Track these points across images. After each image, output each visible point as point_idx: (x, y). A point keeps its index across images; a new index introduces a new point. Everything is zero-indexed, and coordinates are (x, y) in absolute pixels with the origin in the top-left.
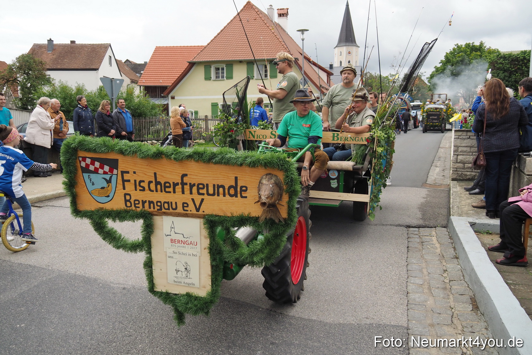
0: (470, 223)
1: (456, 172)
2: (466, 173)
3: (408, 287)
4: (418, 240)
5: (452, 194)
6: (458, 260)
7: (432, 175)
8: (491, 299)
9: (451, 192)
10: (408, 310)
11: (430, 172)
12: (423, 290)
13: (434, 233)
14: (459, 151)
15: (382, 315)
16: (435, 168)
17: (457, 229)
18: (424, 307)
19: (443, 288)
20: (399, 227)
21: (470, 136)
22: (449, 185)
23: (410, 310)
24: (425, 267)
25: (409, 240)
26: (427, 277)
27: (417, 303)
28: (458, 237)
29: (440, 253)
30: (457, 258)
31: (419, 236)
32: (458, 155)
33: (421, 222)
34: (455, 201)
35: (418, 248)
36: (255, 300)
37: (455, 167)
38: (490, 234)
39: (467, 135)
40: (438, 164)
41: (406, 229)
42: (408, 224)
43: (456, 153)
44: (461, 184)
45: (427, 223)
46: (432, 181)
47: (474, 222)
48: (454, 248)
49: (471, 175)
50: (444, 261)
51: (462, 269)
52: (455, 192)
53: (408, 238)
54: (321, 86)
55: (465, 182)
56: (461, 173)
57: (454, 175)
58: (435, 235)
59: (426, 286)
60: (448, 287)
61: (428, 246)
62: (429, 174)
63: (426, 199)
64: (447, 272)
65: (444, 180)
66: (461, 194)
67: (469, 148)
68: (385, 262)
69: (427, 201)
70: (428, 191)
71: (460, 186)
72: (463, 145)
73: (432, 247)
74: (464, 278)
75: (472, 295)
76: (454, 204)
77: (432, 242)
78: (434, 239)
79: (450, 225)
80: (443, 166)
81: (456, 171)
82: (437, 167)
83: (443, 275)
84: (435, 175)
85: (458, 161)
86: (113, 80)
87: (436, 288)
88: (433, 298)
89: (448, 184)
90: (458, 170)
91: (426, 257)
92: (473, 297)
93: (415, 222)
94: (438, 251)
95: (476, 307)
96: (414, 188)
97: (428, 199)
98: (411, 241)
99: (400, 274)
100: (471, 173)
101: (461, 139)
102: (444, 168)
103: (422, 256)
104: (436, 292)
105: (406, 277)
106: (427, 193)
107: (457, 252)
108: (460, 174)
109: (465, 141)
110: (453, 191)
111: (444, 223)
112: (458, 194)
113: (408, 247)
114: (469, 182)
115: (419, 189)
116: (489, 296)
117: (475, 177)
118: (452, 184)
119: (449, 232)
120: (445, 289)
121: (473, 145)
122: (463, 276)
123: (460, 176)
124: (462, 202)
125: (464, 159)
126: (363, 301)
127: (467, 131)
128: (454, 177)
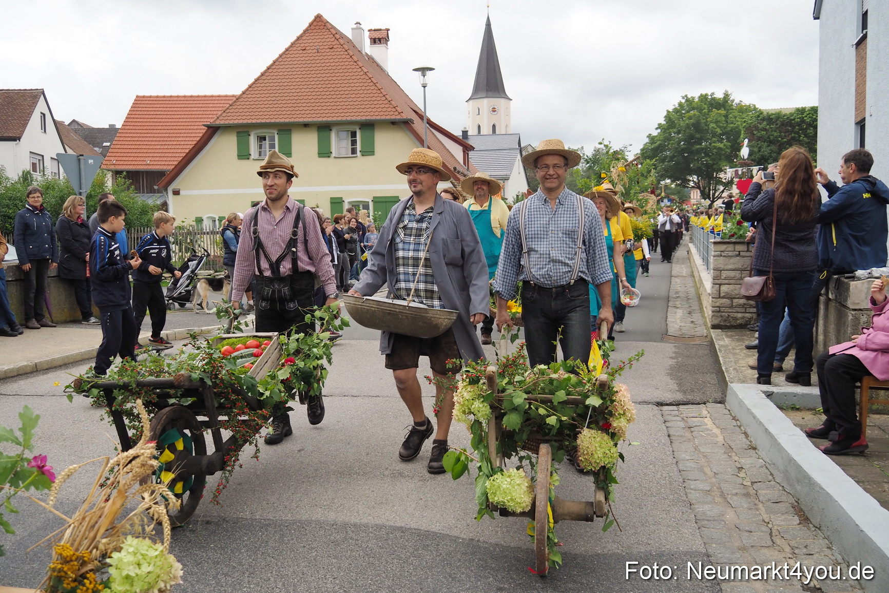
0: (764, 392)
1: (720, 314)
2: (736, 314)
3: (689, 495)
4: (682, 424)
5: (719, 349)
6: (757, 451)
7: (674, 322)
8: (834, 499)
9: (717, 346)
10: (699, 528)
11: (668, 317)
12: (714, 499)
13: (705, 413)
14: (722, 278)
15: (661, 537)
16: (675, 310)
17: (747, 402)
18: (723, 523)
19: (744, 495)
20: (645, 406)
21: (739, 252)
22: (706, 337)
23: (703, 529)
24: (706, 464)
25: (668, 424)
26: (714, 480)
27: (710, 519)
28: (752, 414)
29: (723, 442)
30: (755, 449)
31: (683, 419)
32: (720, 285)
33: (679, 397)
34: (728, 360)
35: (685, 436)
36: (445, 527)
37: (717, 304)
38: (798, 409)
39: (734, 251)
40: (677, 303)
41: (657, 408)
42: (658, 400)
43: (717, 281)
44: (730, 333)
45: (689, 397)
46: (676, 331)
47: (770, 390)
48: (745, 433)
49: (743, 318)
50: (734, 454)
51: (767, 465)
52: (722, 346)
53: (665, 422)
54: (455, 169)
55: (735, 330)
56: (726, 314)
57: (715, 319)
58: (708, 415)
59: (717, 493)
60: (752, 492)
61: (701, 433)
62: (668, 320)
63: (676, 360)
64: (744, 470)
65: (696, 329)
66: (733, 349)
67: (739, 272)
68: (640, 459)
69: (678, 362)
70: (675, 346)
71: (727, 336)
72: (730, 267)
73: (709, 434)
74: (774, 478)
75: (794, 502)
76: (728, 365)
77: (705, 427)
78: (708, 421)
79: (728, 398)
80: (687, 306)
81: (719, 311)
82: (678, 308)
83: (739, 475)
84: (678, 321)
85: (722, 295)
86: (81, 157)
87: (734, 495)
88: (732, 509)
89: (705, 335)
90: (722, 309)
91: (702, 450)
92: (796, 504)
93: (669, 397)
94: (720, 439)
95: (805, 519)
96: (651, 343)
97: (680, 359)
98: (670, 426)
99: (670, 477)
100: (743, 315)
101: (724, 256)
102: (689, 310)
103: (696, 448)
104: (735, 501)
105: (681, 480)
106: (674, 350)
107: (752, 439)
108: (725, 318)
109: (733, 260)
110: (719, 345)
111: (718, 396)
112: (730, 349)
113: (669, 436)
114: (742, 330)
115: (659, 344)
116: (831, 497)
117: (750, 322)
118: (714, 333)
119: (729, 411)
120: (747, 495)
121: (746, 266)
122: (771, 474)
123: (725, 321)
124: (740, 361)
125: (732, 290)
126: (624, 519)
127: (734, 243)
128: (716, 322)
